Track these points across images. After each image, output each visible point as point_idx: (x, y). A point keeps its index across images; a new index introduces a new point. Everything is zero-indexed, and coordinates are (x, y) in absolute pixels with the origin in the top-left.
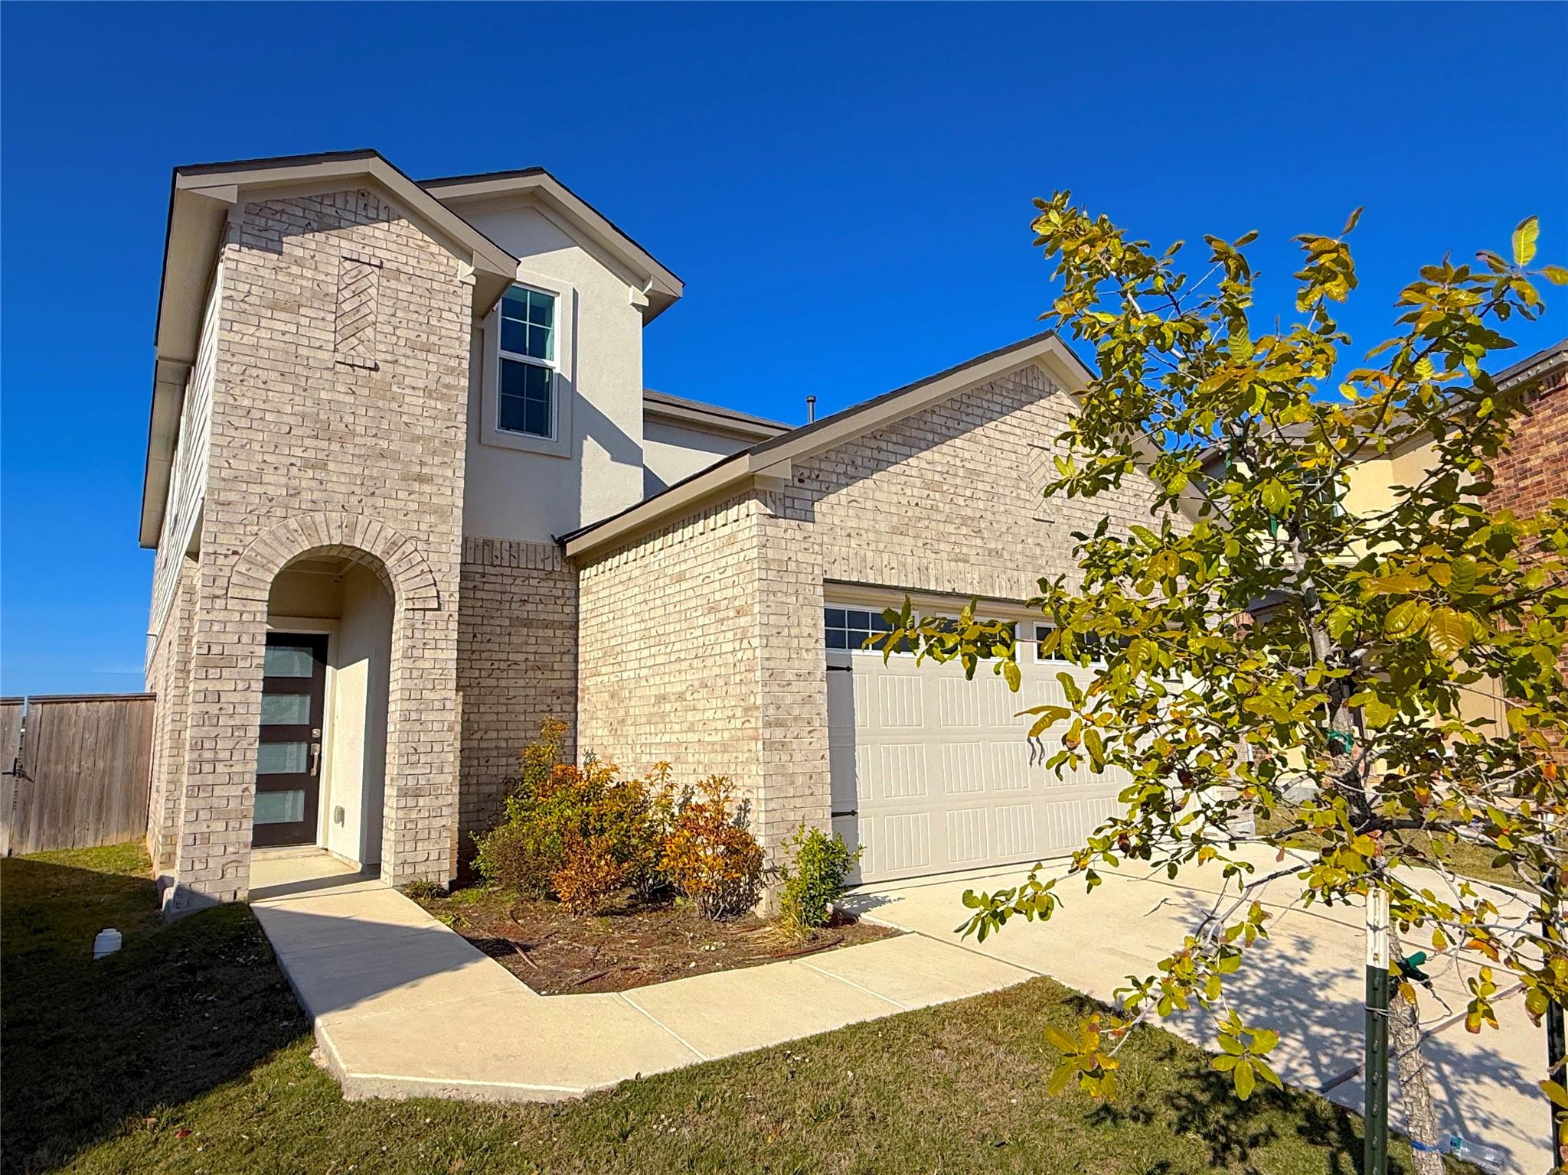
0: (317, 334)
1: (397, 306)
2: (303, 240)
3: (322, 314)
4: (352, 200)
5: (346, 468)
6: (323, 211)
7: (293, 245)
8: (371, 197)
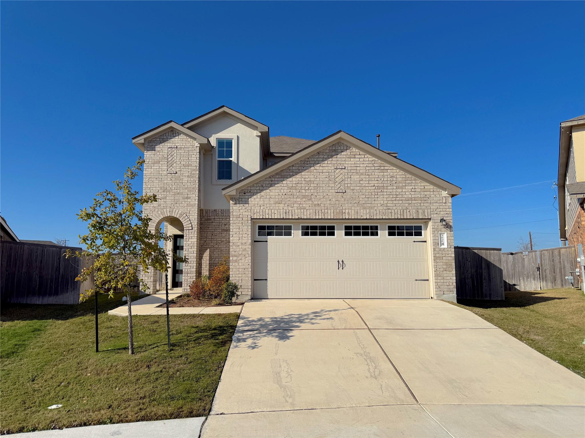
0: (163, 168)
1: (181, 157)
2: (159, 146)
3: (164, 162)
4: (170, 133)
5: (170, 198)
6: (164, 138)
7: (158, 148)
8: (174, 131)
